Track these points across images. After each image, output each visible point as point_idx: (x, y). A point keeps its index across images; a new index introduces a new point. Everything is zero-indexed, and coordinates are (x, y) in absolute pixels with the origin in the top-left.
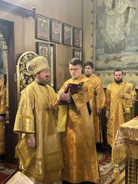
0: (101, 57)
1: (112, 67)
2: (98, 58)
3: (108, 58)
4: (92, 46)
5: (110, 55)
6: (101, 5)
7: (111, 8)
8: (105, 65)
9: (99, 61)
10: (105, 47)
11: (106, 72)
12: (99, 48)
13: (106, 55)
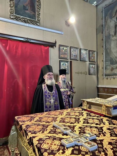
0: (108, 67)
1: (115, 74)
2: (107, 68)
3: (113, 68)
4: (103, 61)
5: (114, 66)
6: (108, 35)
7: (114, 35)
8: (111, 72)
9: (107, 70)
10: (111, 61)
11: (112, 77)
12: (107, 61)
13: (112, 66)
